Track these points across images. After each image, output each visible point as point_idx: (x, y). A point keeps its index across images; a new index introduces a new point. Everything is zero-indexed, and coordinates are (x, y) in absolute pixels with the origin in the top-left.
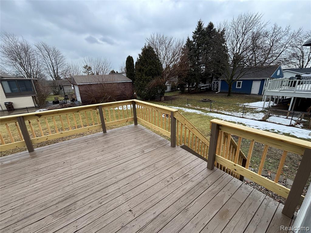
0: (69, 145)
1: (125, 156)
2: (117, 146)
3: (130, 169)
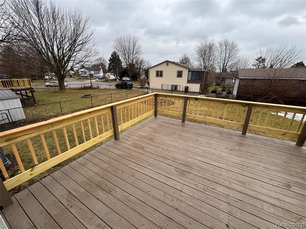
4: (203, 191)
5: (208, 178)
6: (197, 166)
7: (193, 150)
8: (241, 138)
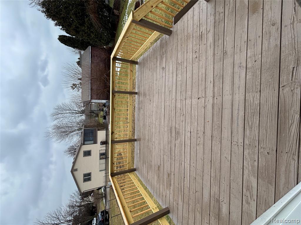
0: (138, 120)
1: (161, 86)
2: (150, 89)
3: (171, 86)
4: (184, 116)
5: (174, 114)
6: (169, 123)
7: (157, 127)
8: (141, 95)
